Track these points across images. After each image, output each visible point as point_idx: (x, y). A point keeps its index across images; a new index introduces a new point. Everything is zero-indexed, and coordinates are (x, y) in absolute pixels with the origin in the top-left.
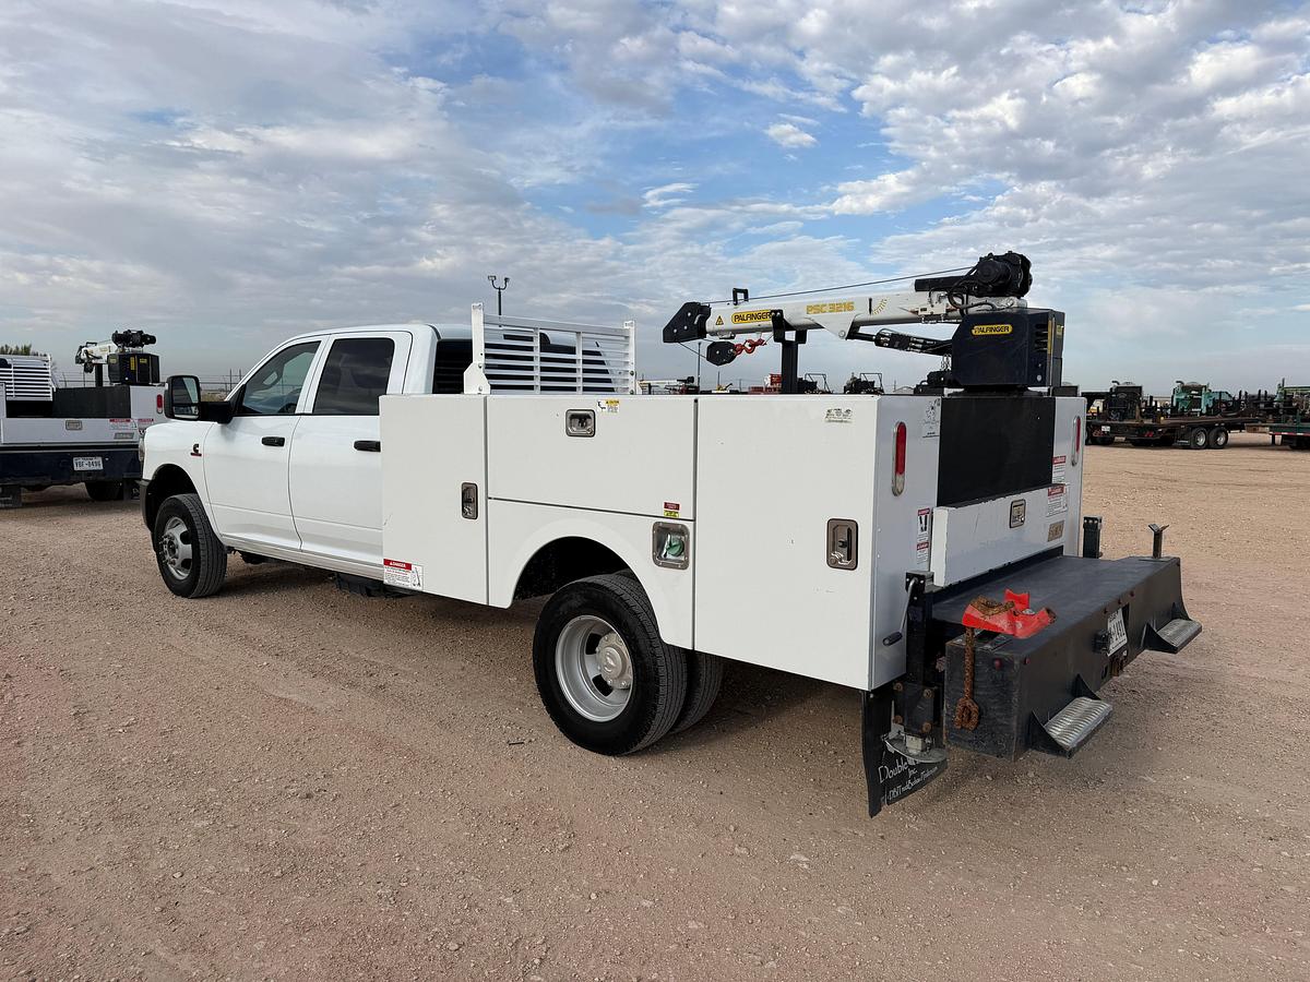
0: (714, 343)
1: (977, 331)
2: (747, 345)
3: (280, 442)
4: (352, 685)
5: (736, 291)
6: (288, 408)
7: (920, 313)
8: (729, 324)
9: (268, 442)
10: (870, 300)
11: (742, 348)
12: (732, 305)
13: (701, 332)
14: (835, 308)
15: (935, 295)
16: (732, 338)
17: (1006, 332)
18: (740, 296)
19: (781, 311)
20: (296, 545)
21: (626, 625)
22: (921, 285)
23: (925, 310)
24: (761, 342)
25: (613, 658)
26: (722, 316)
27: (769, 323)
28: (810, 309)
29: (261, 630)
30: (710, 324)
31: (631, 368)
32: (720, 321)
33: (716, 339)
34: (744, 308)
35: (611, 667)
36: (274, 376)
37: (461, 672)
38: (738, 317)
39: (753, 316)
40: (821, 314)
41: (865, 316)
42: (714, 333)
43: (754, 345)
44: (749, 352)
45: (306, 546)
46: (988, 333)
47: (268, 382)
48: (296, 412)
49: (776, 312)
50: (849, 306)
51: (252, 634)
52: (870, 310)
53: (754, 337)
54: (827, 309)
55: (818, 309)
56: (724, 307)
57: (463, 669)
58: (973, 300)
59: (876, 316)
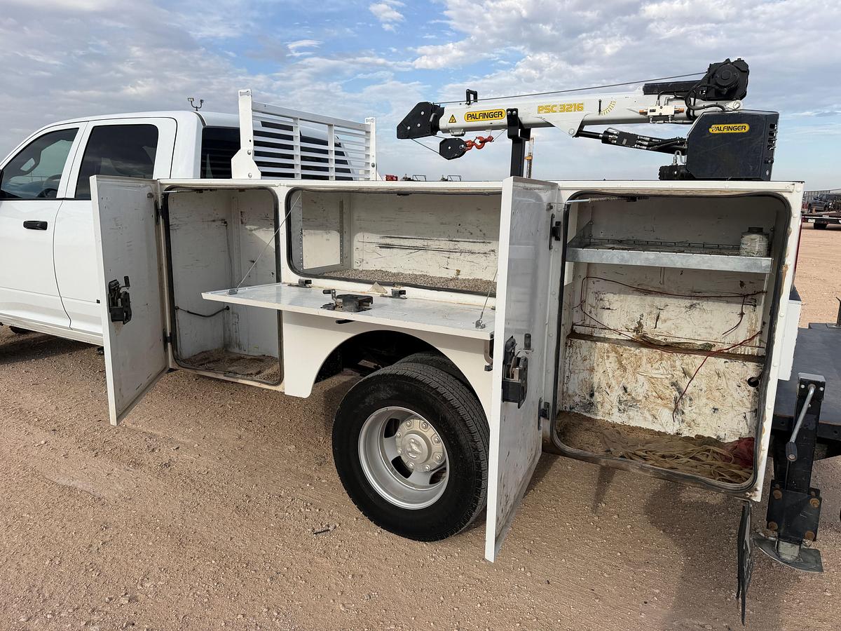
0: (446, 140)
1: (714, 129)
2: (477, 142)
3: (43, 226)
4: (137, 464)
5: (469, 93)
6: (48, 193)
7: (649, 114)
8: (462, 122)
9: (30, 225)
10: (600, 102)
11: (473, 144)
12: (464, 106)
13: (434, 129)
14: (565, 108)
15: (664, 98)
16: (463, 135)
17: (743, 131)
18: (472, 96)
19: (516, 110)
20: (66, 323)
21: (444, 419)
22: (649, 89)
23: (654, 111)
24: (490, 139)
25: (418, 445)
26: (455, 115)
27: (504, 121)
28: (540, 109)
29: (34, 400)
30: (444, 122)
31: (372, 160)
32: (453, 119)
33: (449, 136)
34: (476, 108)
35: (415, 453)
36: (32, 162)
37: (239, 442)
38: (471, 116)
39: (485, 115)
40: (551, 114)
41: (595, 115)
42: (446, 131)
43: (483, 142)
44: (479, 148)
45: (75, 325)
46: (725, 131)
47: (25, 168)
48: (57, 197)
49: (512, 110)
50: (579, 107)
51: (26, 406)
52: (600, 110)
53: (485, 134)
54: (558, 108)
55: (549, 109)
56: (457, 106)
57: (240, 438)
58: (700, 103)
59: (602, 117)
